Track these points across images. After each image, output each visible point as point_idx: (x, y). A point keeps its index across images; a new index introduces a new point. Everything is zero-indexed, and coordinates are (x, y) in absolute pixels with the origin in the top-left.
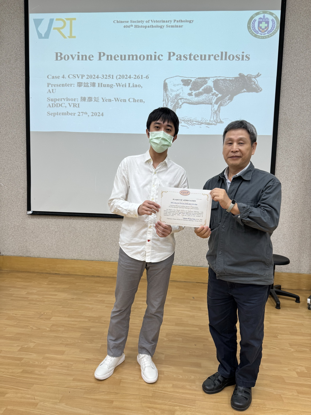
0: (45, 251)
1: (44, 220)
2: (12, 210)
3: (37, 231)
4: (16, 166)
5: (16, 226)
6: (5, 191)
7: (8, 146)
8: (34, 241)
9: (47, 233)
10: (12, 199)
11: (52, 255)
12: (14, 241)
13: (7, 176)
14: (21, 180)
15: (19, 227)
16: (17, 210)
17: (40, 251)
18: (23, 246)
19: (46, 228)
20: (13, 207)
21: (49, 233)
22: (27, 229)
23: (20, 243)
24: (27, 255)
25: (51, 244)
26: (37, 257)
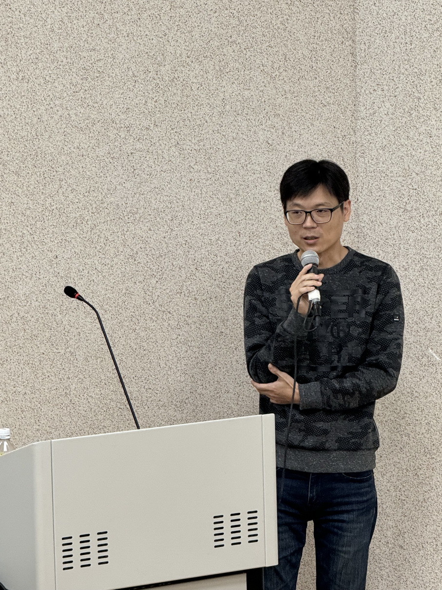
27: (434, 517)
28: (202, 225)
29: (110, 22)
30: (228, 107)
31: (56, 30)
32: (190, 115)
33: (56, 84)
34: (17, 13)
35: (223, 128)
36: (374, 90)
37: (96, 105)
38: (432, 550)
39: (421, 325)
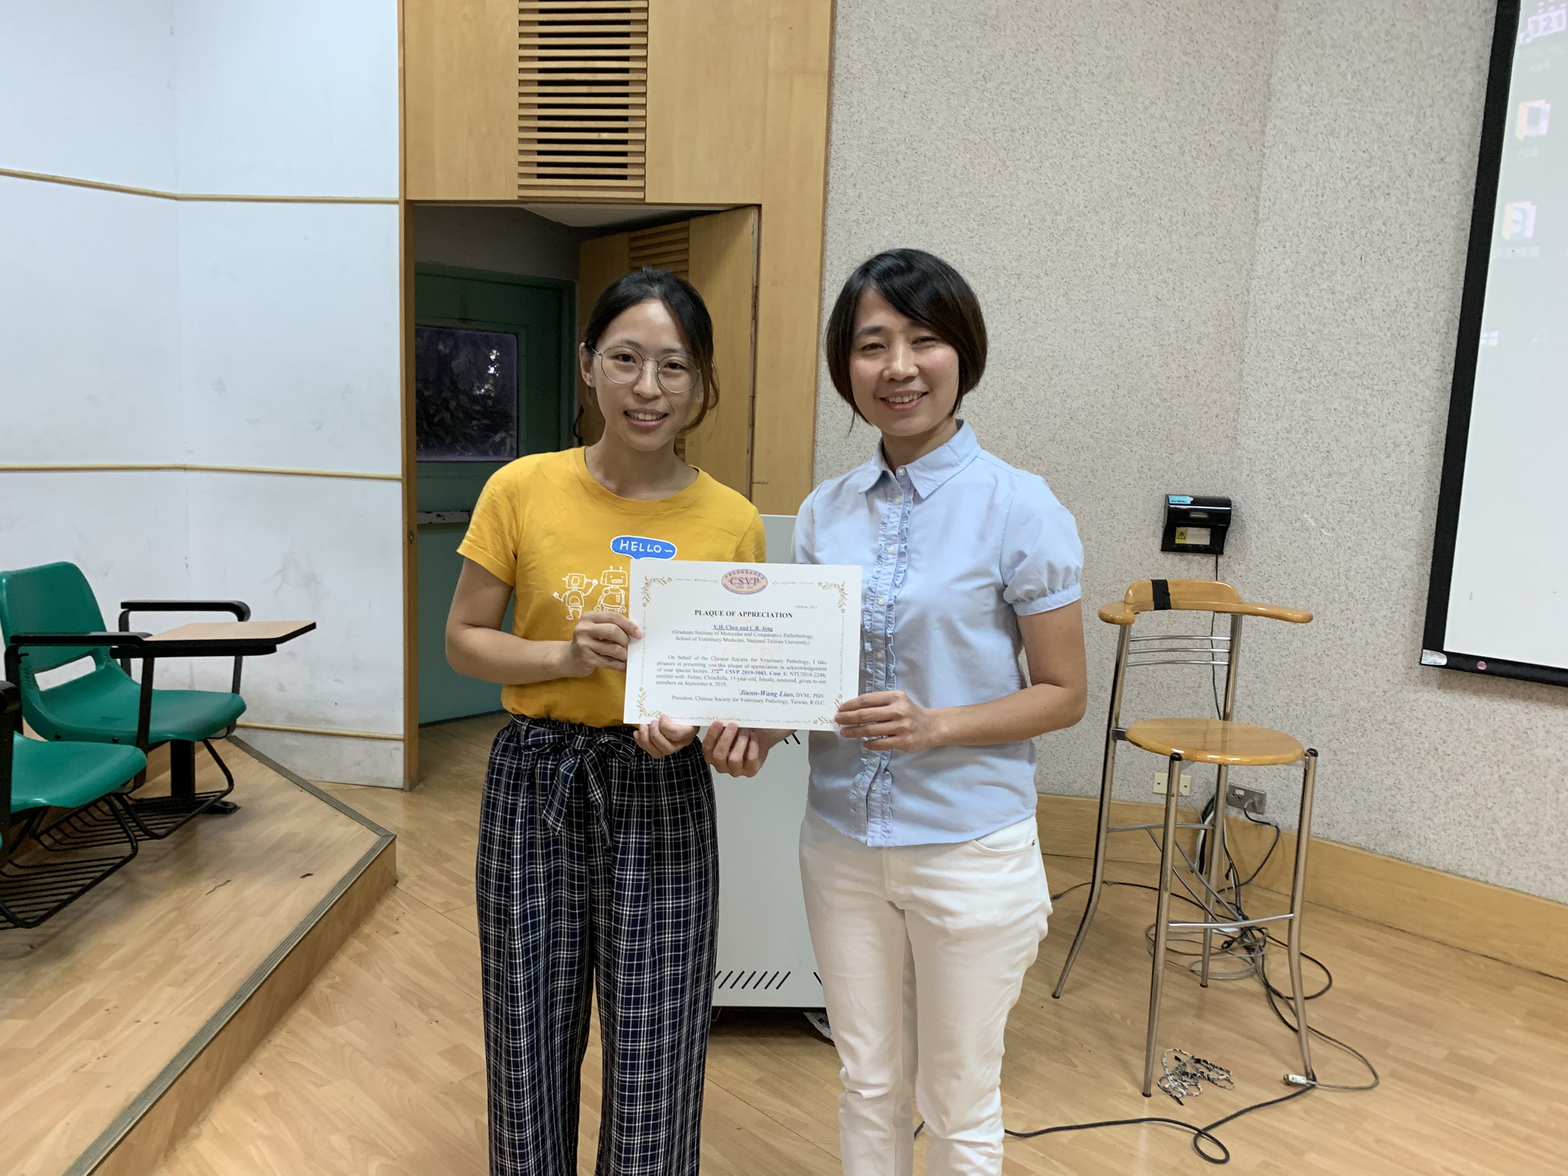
0: (1491, 849)
1: (1506, 706)
2: (1341, 639)
3: (1460, 751)
4: (1389, 442)
5: (1353, 710)
6: (1320, 552)
7: (1361, 349)
8: (1440, 793)
9: (1513, 768)
10: (1351, 590)
11: (1527, 878)
12: (1338, 775)
13: (1337, 486)
14: (1408, 504)
15: (1368, 719)
16: (1370, 641)
17: (1463, 843)
18: (1376, 807)
19: (1512, 741)
20: (1351, 625)
21: (1522, 771)
22: (1405, 734)
23: (1363, 789)
24: (1391, 849)
25: (1531, 823)
26: (1441, 867)
27: (1289, 683)
28: (1082, 376)
29: (1011, 169)
30: (1120, 260)
31: (957, 174)
32: (1081, 265)
33: (953, 229)
34: (922, 157)
35: (1113, 280)
36: (1275, 248)
37: (989, 251)
38: (1282, 714)
39: (1298, 489)
